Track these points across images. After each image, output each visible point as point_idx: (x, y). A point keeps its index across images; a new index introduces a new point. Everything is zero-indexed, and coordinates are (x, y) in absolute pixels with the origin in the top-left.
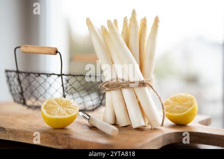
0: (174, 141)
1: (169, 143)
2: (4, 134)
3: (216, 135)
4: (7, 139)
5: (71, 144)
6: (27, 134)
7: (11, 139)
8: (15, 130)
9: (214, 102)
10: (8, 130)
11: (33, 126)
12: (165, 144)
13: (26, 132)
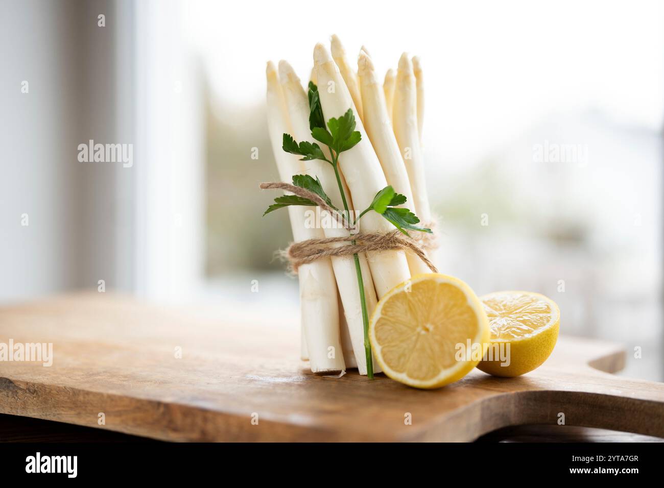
0: (514, 419)
1: (501, 425)
2: (11, 400)
3: (642, 402)
4: (19, 413)
5: (210, 427)
6: (81, 398)
7: (33, 413)
8: (43, 386)
9: (634, 302)
10: (23, 386)
11: (98, 374)
12: (490, 428)
13: (75, 392)
